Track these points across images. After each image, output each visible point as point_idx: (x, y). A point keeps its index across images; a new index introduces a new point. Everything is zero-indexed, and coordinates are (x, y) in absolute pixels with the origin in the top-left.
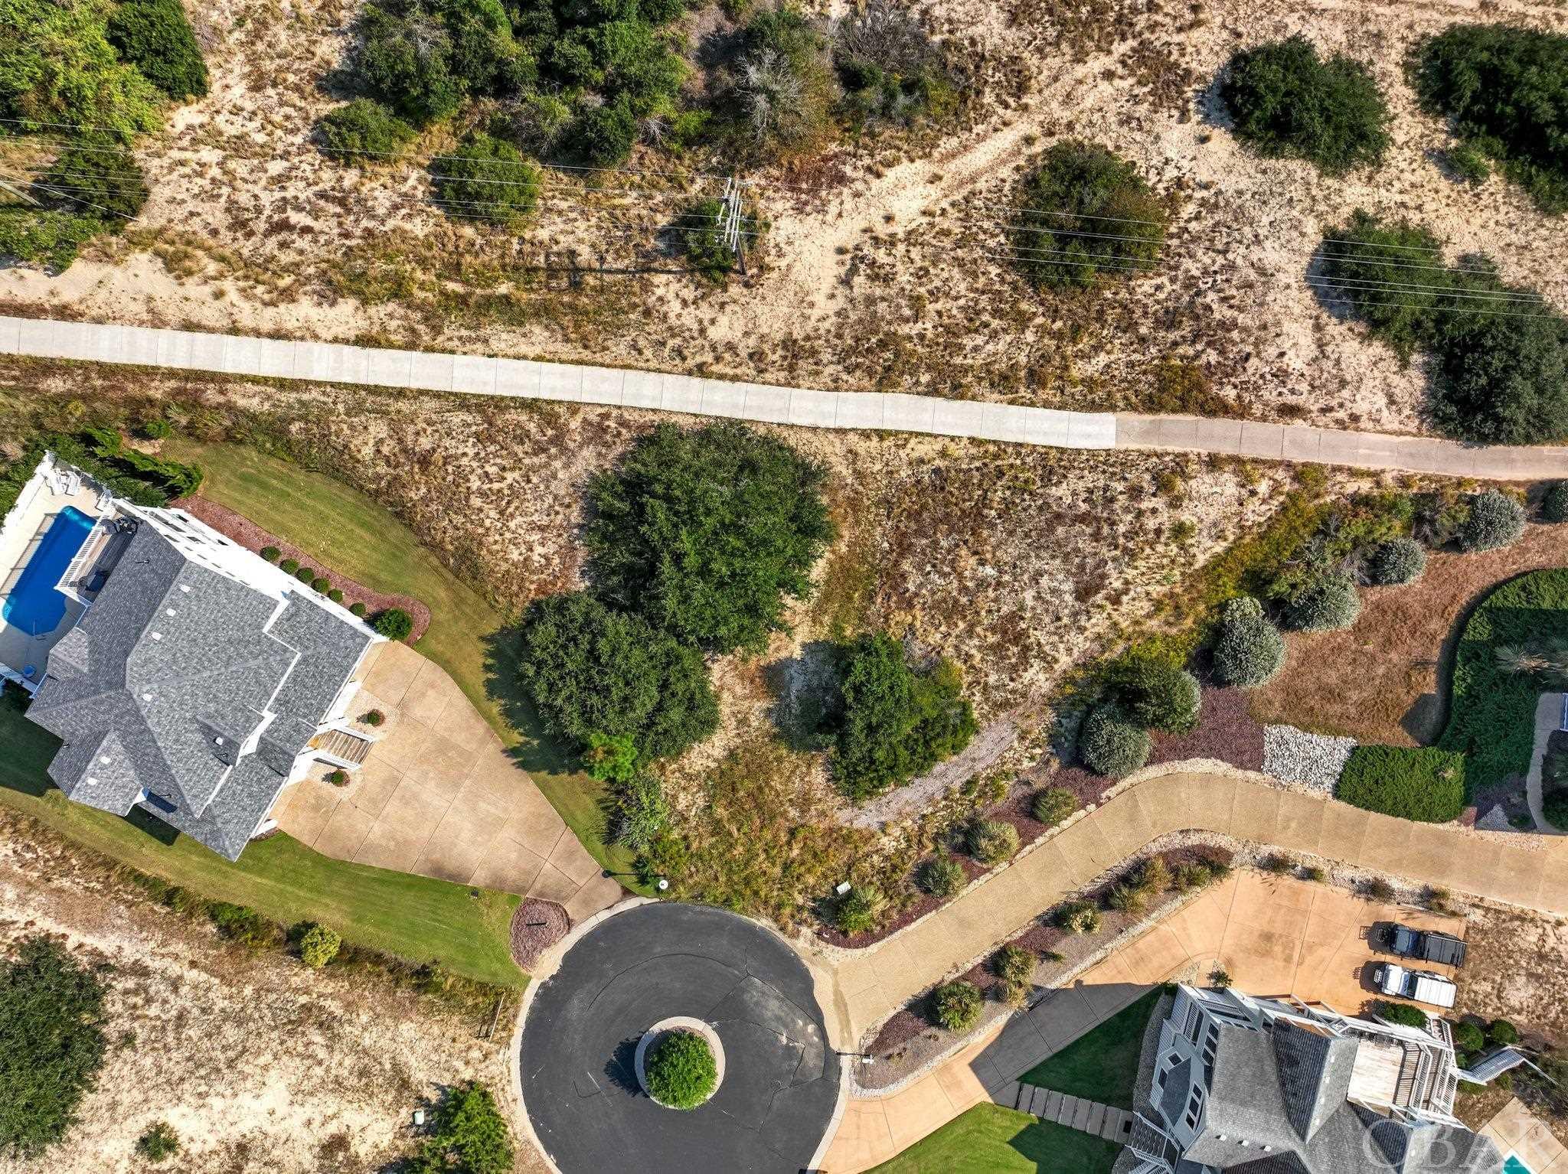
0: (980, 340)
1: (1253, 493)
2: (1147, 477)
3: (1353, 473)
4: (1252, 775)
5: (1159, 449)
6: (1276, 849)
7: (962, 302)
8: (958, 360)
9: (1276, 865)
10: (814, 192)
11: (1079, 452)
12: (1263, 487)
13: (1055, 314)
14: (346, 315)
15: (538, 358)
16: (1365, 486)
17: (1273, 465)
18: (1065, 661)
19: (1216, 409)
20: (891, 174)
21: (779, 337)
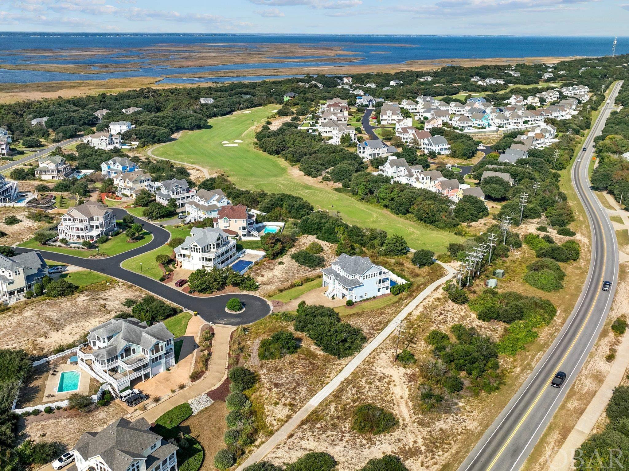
0: (353, 392)
1: (275, 420)
2: (296, 403)
3: (262, 443)
4: (206, 392)
5: (301, 410)
6: (185, 389)
7: (366, 393)
8: (351, 386)
9: (182, 387)
10: (410, 377)
11: (312, 397)
12: (275, 423)
13: (352, 407)
14: (417, 313)
15: (393, 332)
16: (257, 443)
17: (279, 428)
18: (263, 377)
19: (304, 423)
20: (407, 390)
21: (376, 362)
